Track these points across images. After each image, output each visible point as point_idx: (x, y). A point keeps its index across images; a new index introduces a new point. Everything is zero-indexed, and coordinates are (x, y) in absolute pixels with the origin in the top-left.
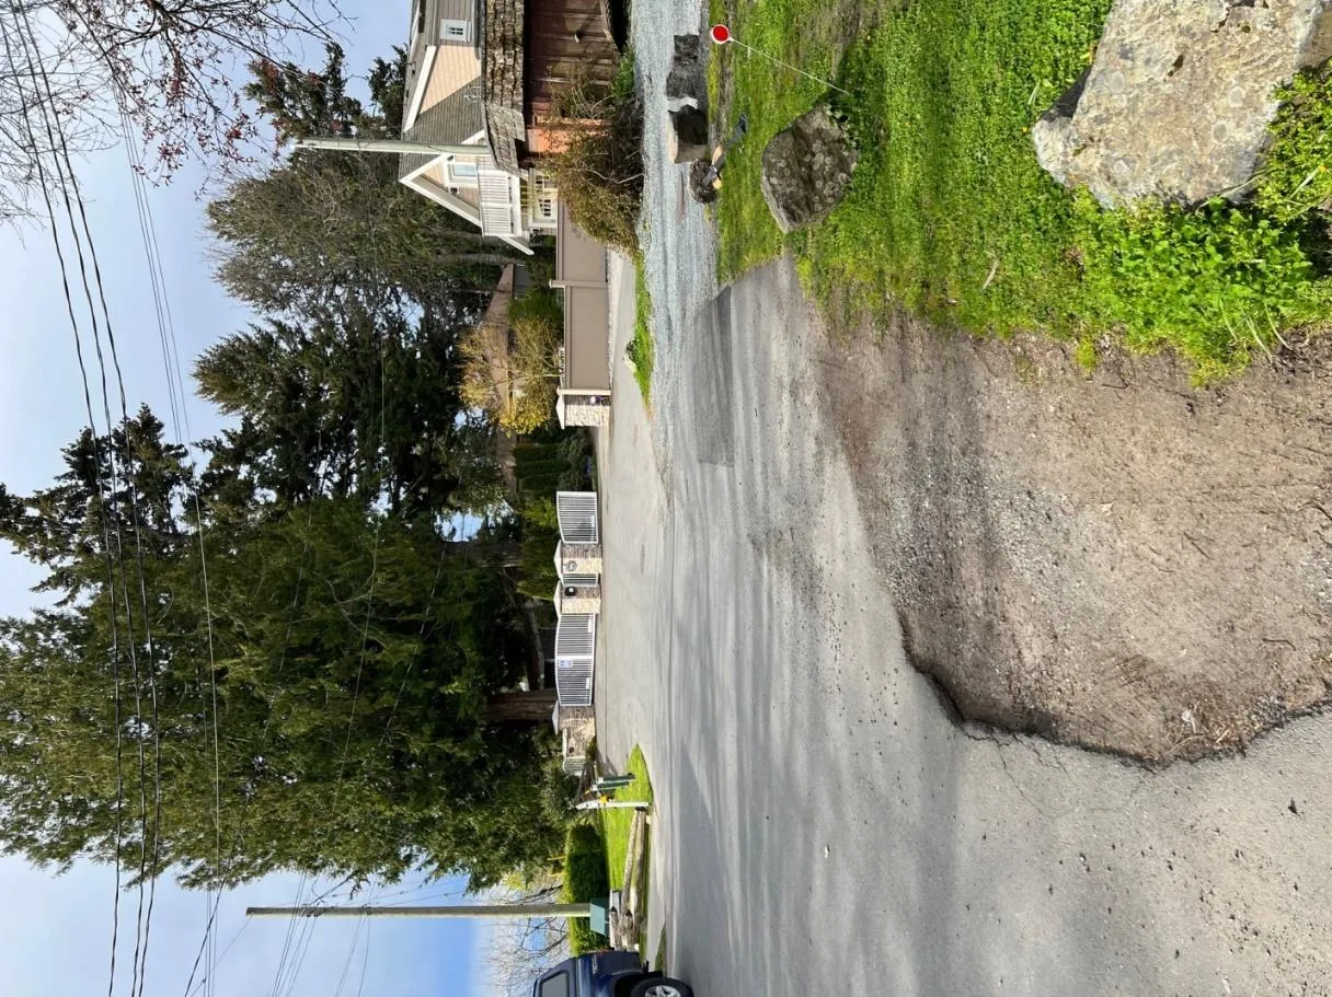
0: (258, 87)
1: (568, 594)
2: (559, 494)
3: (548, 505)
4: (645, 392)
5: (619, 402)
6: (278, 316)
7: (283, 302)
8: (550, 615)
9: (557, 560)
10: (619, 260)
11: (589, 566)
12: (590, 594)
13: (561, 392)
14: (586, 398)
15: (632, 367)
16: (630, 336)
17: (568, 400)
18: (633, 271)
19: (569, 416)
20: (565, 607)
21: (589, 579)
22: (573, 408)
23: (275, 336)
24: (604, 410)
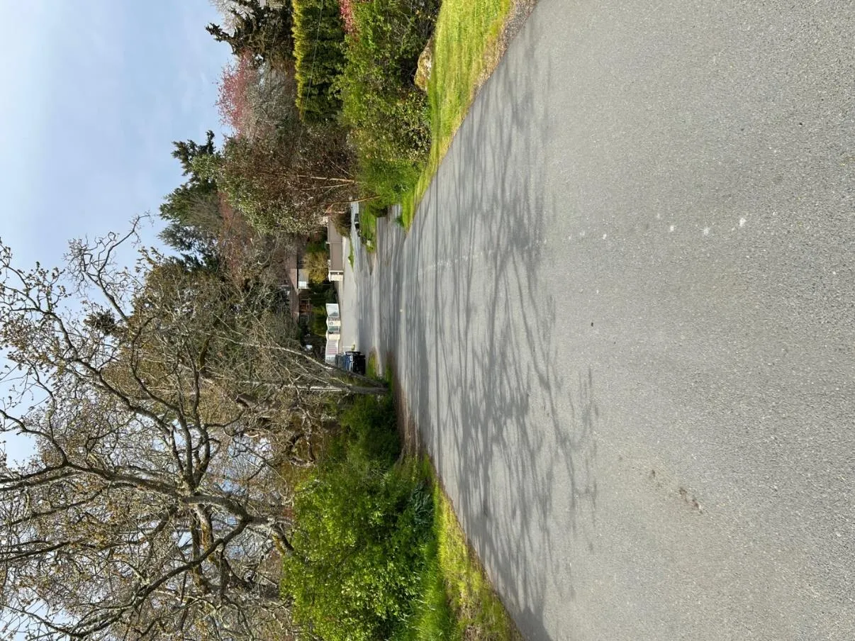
0: (178, 152)
1: (330, 333)
2: (327, 304)
3: (323, 308)
4: (352, 266)
5: (346, 273)
6: (186, 252)
7: (189, 247)
8: (324, 340)
9: (327, 322)
10: (345, 240)
11: (337, 324)
12: (337, 333)
13: (330, 271)
14: (336, 273)
15: (349, 261)
16: (349, 255)
17: (331, 273)
18: (349, 243)
19: (332, 278)
20: (329, 337)
21: (336, 329)
22: (333, 276)
23: (184, 261)
24: (342, 276)
